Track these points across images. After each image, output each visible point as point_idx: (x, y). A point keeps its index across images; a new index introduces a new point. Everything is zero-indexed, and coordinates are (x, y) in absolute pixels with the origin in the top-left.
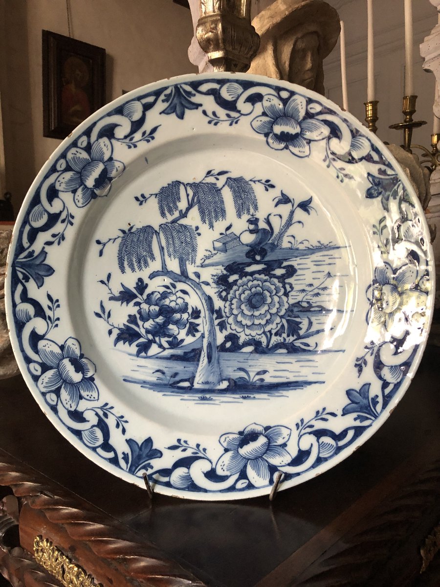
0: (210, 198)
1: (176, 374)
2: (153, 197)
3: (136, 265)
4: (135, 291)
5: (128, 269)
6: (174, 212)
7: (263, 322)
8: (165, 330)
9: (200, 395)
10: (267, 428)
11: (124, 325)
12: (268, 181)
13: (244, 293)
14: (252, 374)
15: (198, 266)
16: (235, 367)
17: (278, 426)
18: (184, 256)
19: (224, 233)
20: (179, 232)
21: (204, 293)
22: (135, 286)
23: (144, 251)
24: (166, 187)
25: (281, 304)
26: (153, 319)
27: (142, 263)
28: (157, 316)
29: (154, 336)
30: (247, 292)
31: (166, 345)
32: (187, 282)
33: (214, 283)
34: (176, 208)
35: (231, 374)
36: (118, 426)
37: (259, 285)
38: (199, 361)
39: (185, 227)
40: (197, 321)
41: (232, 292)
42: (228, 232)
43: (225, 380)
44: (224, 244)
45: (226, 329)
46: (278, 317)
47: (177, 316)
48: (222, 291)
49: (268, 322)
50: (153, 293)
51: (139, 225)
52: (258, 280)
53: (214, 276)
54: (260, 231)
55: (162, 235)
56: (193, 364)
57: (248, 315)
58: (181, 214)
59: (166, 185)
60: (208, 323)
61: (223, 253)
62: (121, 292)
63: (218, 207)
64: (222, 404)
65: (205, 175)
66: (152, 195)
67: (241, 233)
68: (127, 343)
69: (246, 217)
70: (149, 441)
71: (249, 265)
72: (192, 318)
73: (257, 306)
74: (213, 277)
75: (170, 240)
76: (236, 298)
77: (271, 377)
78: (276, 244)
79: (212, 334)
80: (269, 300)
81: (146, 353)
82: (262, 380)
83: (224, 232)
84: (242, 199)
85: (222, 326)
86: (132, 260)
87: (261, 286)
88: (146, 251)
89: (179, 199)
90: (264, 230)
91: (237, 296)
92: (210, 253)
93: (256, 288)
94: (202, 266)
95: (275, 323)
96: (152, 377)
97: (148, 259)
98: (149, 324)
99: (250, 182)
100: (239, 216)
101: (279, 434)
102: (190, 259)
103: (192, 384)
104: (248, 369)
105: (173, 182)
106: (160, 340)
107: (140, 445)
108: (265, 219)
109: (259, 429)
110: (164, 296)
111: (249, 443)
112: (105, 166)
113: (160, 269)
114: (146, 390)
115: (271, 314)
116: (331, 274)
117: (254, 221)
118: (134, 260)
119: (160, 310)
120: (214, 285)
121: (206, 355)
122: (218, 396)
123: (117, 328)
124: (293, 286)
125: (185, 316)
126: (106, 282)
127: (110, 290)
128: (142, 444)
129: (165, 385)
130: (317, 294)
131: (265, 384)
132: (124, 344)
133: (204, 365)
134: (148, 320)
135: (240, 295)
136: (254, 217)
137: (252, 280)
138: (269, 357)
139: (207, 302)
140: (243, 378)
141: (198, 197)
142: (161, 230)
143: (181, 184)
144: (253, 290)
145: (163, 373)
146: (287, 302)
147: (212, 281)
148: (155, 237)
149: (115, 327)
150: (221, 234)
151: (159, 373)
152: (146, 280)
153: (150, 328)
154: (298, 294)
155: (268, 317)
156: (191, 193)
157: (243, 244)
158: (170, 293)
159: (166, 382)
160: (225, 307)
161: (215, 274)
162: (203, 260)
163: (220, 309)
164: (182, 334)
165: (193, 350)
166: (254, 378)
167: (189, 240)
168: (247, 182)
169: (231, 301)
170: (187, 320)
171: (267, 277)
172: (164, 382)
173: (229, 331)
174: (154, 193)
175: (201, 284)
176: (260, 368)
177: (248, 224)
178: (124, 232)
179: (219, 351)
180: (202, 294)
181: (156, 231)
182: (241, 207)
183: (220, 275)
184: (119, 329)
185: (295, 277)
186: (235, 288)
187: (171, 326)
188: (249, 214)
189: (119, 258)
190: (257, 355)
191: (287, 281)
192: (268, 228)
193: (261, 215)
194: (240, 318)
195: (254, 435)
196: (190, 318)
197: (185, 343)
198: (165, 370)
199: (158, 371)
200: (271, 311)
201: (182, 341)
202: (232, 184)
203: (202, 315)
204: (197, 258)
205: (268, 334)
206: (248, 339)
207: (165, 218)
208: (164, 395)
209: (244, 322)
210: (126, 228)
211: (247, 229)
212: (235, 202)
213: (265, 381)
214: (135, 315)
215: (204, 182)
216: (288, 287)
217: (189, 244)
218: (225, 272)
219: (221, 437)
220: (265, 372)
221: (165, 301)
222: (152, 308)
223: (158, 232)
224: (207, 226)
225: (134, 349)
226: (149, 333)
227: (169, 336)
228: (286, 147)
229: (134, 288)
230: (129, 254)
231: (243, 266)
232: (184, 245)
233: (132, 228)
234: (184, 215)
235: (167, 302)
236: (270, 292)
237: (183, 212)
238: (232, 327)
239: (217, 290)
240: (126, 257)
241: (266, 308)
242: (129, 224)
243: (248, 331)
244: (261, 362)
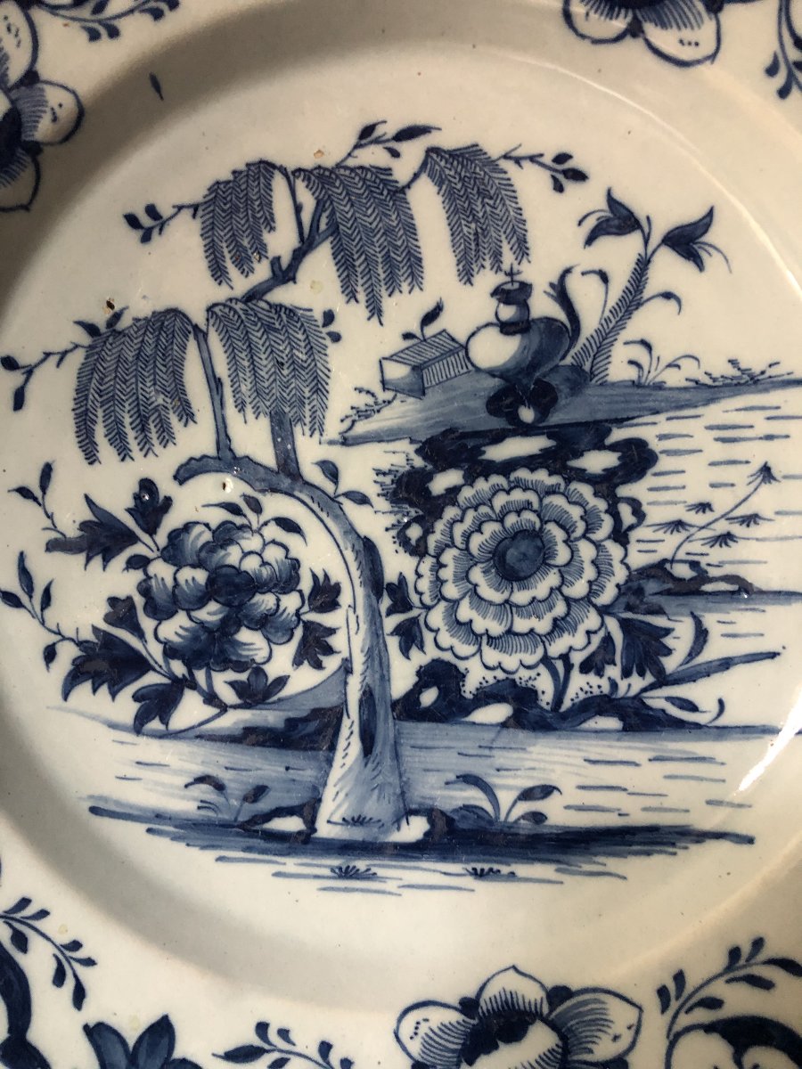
0: (370, 218)
1: (259, 792)
2: (187, 214)
3: (131, 435)
4: (130, 522)
5: (106, 451)
6: (256, 265)
7: (543, 626)
8: (226, 646)
9: (336, 862)
10: (558, 994)
11: (95, 630)
12: (562, 158)
13: (479, 530)
14: (505, 798)
15: (331, 443)
16: (450, 771)
17: (595, 990)
18: (287, 410)
19: (418, 333)
20: (269, 328)
21: (350, 530)
22: (130, 503)
23: (157, 391)
24: (228, 182)
25: (603, 567)
26: (188, 611)
27: (154, 430)
28: (201, 602)
29: (190, 665)
30: (490, 528)
31: (228, 696)
32: (297, 493)
33: (382, 499)
34: (261, 249)
35: (439, 792)
36: (59, 978)
37: (529, 503)
38: (332, 748)
39: (291, 312)
40: (328, 619)
41: (440, 526)
42: (431, 330)
43: (415, 812)
44: (417, 369)
45: (421, 648)
46: (592, 610)
47: (266, 601)
48: (408, 525)
49: (558, 626)
50: (187, 527)
51: (140, 306)
52: (525, 489)
53: (384, 474)
54: (534, 327)
55: (215, 341)
56: (315, 758)
57: (491, 603)
58: (278, 272)
59: (226, 175)
60: (364, 627)
61: (411, 400)
62: (84, 526)
63: (397, 247)
64: (407, 893)
65: (353, 140)
66: (180, 208)
67: (473, 334)
68: (104, 689)
69: (488, 279)
70: (162, 1031)
71: (498, 438)
72: (311, 610)
73: (522, 574)
74: (381, 478)
75: (243, 355)
76: (452, 545)
77: (568, 807)
78: (587, 367)
79: (377, 662)
80: (562, 555)
81: (165, 721)
82: (538, 817)
83: (414, 327)
84: (476, 220)
85: (410, 636)
86: (119, 423)
87: (536, 505)
88: (165, 392)
89: (270, 223)
90: (549, 321)
91: (458, 540)
92: (370, 400)
93: (519, 513)
94: (346, 441)
95: (582, 629)
96: (183, 798)
97: (174, 419)
98: (175, 628)
99: (504, 164)
100: (467, 276)
101: (600, 1022)
102: (307, 420)
103: (311, 823)
104: (493, 780)
105: (248, 165)
106: (209, 678)
107: (131, 1042)
108: (552, 285)
109: (531, 994)
110: (224, 535)
111: (496, 1047)
112: (13, 102)
113: (210, 449)
114: (163, 843)
115: (568, 600)
116: (775, 472)
117: (514, 293)
118: (127, 420)
119: (210, 581)
120: (382, 504)
121: (356, 729)
122: (395, 867)
123: (72, 640)
124: (645, 508)
125: (291, 602)
126: (38, 493)
127: (50, 516)
128: (141, 1039)
129: (225, 826)
130: (726, 539)
131: (546, 831)
132: (95, 690)
133: (350, 760)
134: (170, 615)
135: (467, 537)
136: (517, 278)
137: (506, 486)
138: (564, 742)
139: (361, 556)
140: (476, 807)
141: (333, 213)
142: (212, 321)
143: (277, 173)
144: (511, 520)
145: (219, 787)
146: (622, 562)
147: (378, 489)
148: (192, 345)
149: (64, 638)
150: (407, 336)
151: (204, 787)
152: (166, 487)
153: (177, 639)
154: (660, 535)
155: (560, 609)
156: (307, 199)
157: (478, 370)
158: (242, 528)
159: (226, 816)
160: (419, 576)
161: (385, 467)
162: (348, 423)
163: (402, 579)
164: (280, 661)
165: (317, 713)
166: (510, 808)
167: (304, 357)
168: (492, 164)
169: (437, 556)
170: (298, 614)
171: (555, 480)
172: (220, 816)
173: (432, 653)
174: (187, 200)
175: (341, 499)
176: (532, 778)
177: (494, 302)
178: (91, 329)
179: (399, 718)
180: (345, 533)
181: (196, 327)
182: (473, 247)
183: (402, 470)
184: (79, 644)
185: (649, 480)
186: (451, 513)
187: (245, 635)
188: (499, 269)
189: (78, 416)
190: (522, 735)
191: (624, 491)
192: (561, 315)
193: (538, 273)
194: (465, 612)
195: (514, 1020)
196: (306, 608)
197: (287, 691)
198: (224, 776)
199: (201, 779)
200: (567, 591)
201: (282, 681)
202: (442, 170)
203: (345, 598)
204: (328, 414)
205: (559, 665)
206: (492, 681)
207: (224, 284)
208: (220, 859)
209: (480, 625)
210: (100, 317)
211: (494, 320)
212: (455, 231)
213: (547, 823)
214: (129, 599)
215: (351, 163)
216: (625, 512)
217: (304, 368)
218: (419, 462)
219: (400, 1020)
220: (547, 791)
221: (229, 554)
222: (187, 574)
223: (203, 327)
224: (360, 310)
225: (125, 707)
226: (173, 658)
227: (240, 666)
228: (635, 31)
229: (129, 511)
230: (110, 401)
231: (481, 441)
232: (285, 372)
233: (117, 317)
234: (285, 274)
235: (232, 555)
236: (567, 528)
237: (285, 262)
238: (441, 642)
239: (391, 520)
240: (100, 413)
241: (552, 579)
242: (110, 305)
243: (492, 655)
244: (534, 756)
